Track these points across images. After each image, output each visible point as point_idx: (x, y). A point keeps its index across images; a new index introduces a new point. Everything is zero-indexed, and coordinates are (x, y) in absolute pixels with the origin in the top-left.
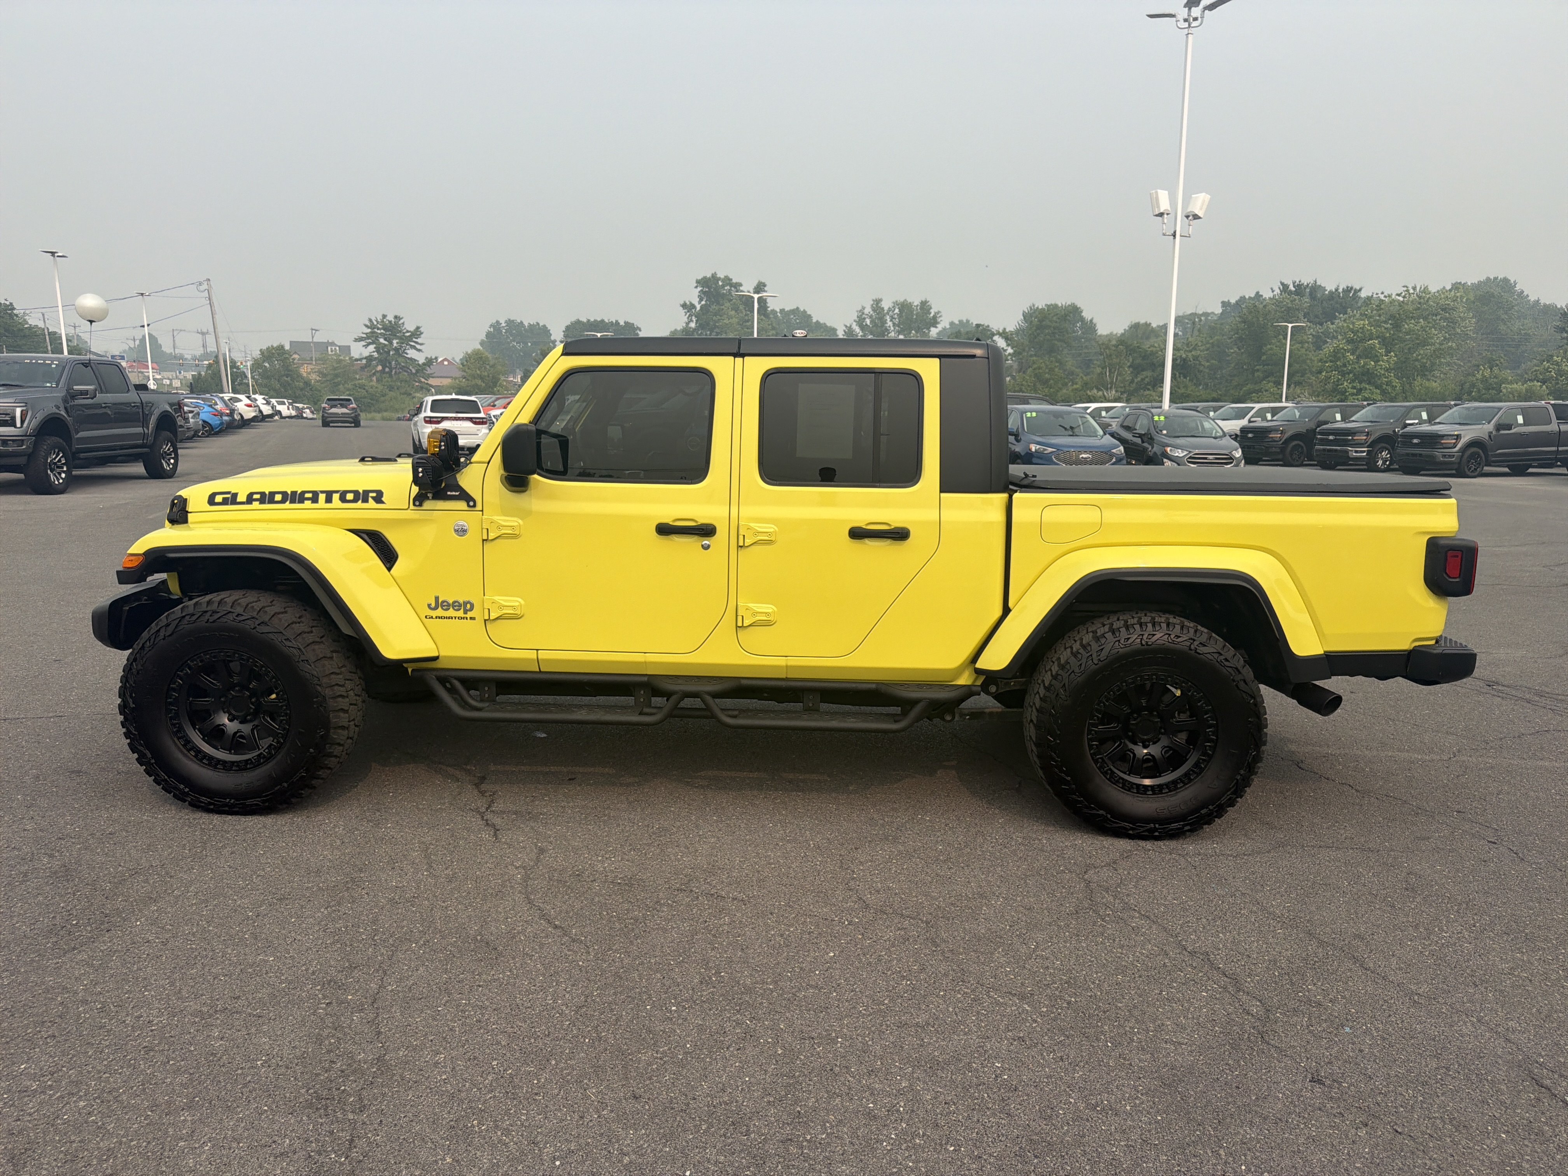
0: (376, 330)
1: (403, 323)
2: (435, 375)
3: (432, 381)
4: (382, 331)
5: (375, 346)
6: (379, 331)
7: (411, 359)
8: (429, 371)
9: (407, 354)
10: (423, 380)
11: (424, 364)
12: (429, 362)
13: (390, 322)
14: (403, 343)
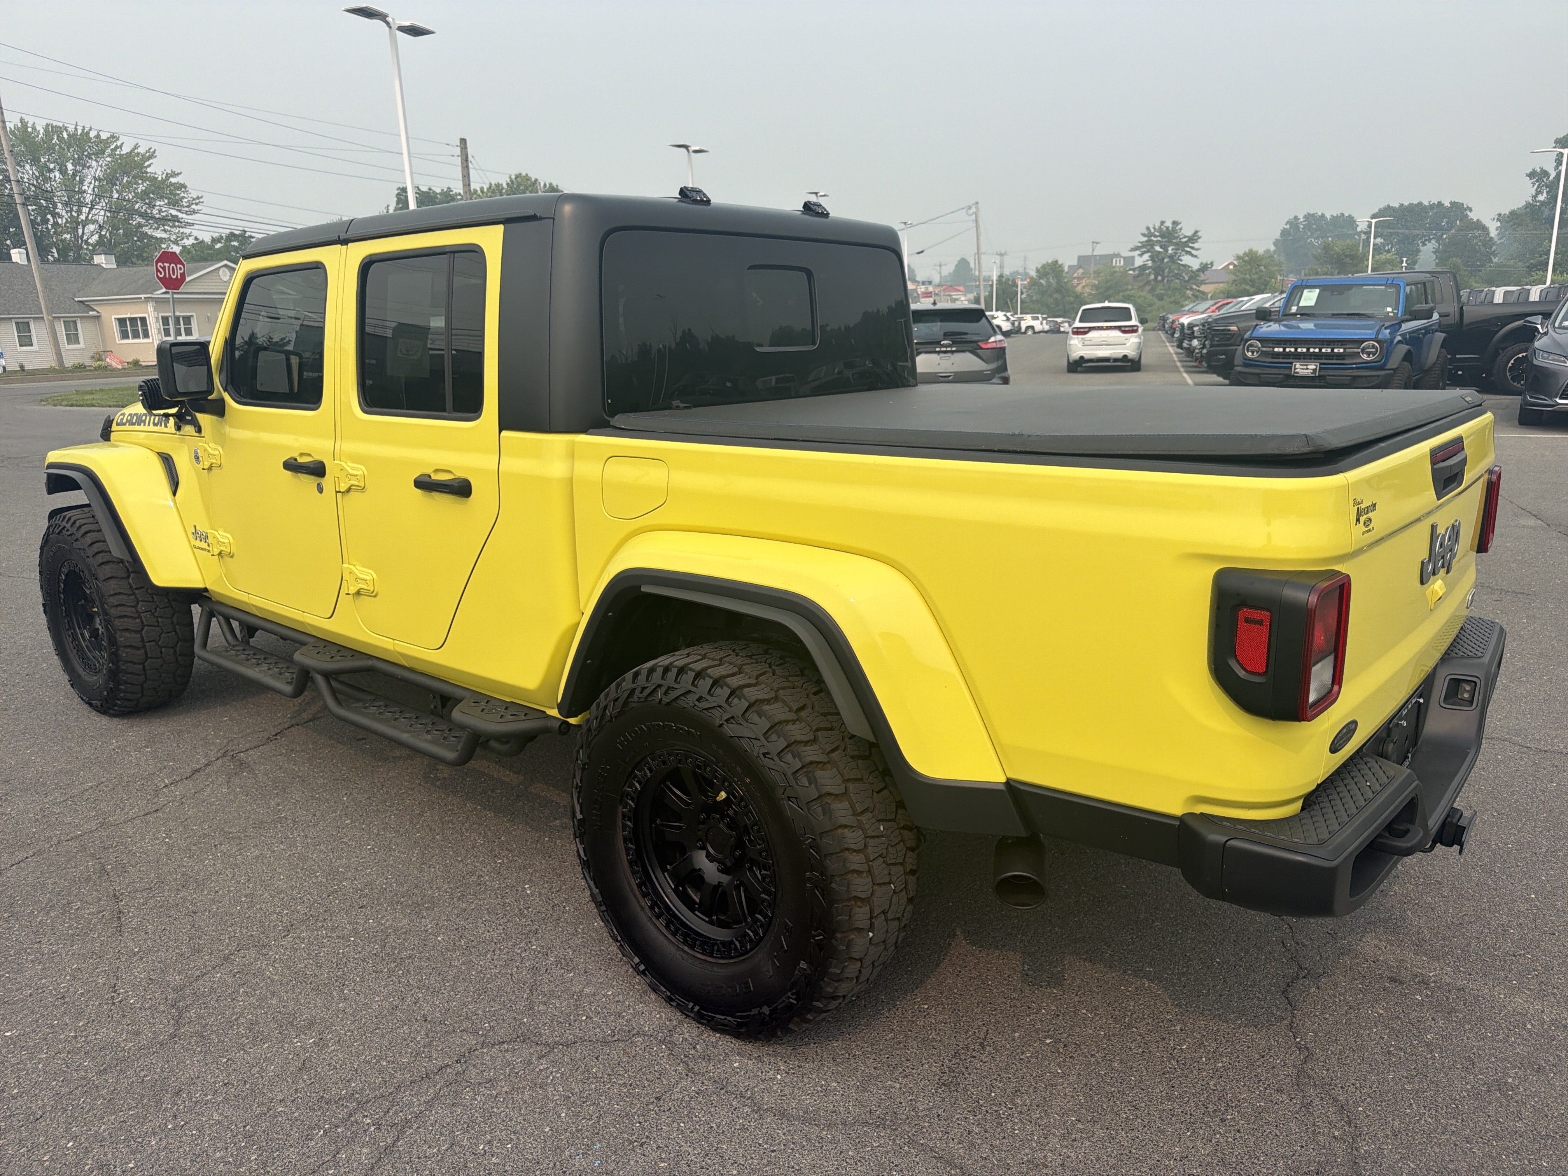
0: (1153, 238)
1: (1181, 229)
2: (1207, 281)
3: (1203, 288)
4: (1159, 239)
5: (1149, 254)
6: (1155, 239)
7: (1185, 266)
8: (1202, 277)
9: (1181, 260)
10: (1194, 287)
11: (1198, 270)
12: (1204, 268)
13: (1167, 228)
14: (1178, 249)
